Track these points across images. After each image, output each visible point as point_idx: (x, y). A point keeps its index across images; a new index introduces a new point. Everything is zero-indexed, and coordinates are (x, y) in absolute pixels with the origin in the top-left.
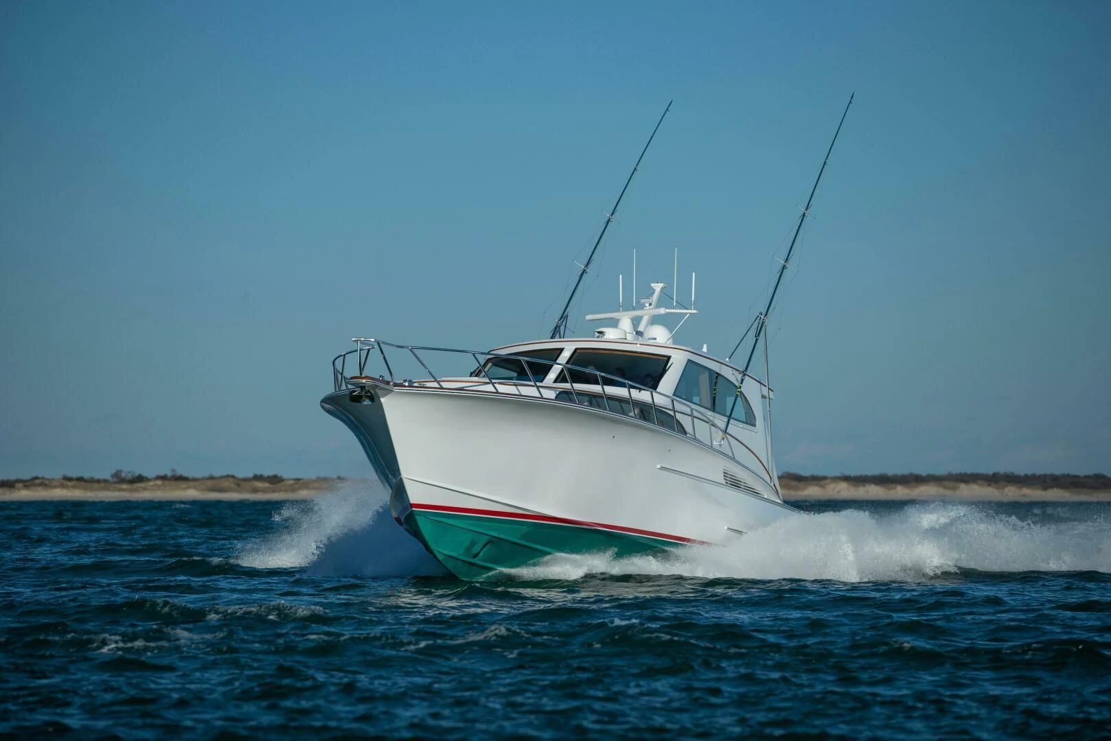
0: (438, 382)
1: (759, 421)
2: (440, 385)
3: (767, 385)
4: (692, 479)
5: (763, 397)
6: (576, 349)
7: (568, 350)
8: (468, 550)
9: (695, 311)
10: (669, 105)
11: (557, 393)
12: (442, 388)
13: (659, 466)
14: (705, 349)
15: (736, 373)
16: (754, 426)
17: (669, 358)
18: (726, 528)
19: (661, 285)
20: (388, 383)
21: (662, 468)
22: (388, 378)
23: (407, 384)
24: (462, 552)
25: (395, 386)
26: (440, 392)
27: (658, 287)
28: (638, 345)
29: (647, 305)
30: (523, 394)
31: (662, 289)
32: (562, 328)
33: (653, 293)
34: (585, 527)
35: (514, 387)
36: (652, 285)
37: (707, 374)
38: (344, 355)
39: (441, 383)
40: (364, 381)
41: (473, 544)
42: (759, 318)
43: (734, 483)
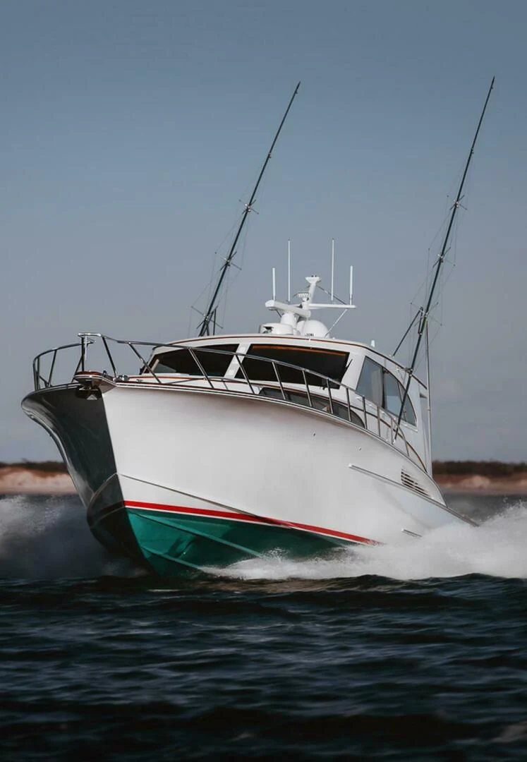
0: (157, 378)
1: (418, 421)
2: (158, 380)
3: (427, 386)
4: (374, 477)
5: (421, 396)
6: (252, 345)
7: (243, 346)
8: (174, 547)
9: (353, 307)
10: (297, 88)
11: (261, 389)
12: (160, 384)
13: (350, 466)
14: (373, 344)
15: (401, 370)
16: (414, 425)
17: (348, 354)
18: (402, 530)
19: (317, 279)
20: (111, 378)
21: (353, 467)
22: (111, 373)
23: (123, 379)
24: (167, 551)
25: (117, 382)
26: (161, 388)
27: (313, 281)
28: (310, 341)
29: (305, 299)
30: (229, 389)
31: (318, 282)
32: (211, 325)
33: (309, 286)
34: (282, 526)
35: (222, 383)
36: (307, 278)
37: (379, 371)
38: (56, 350)
39: (159, 379)
40: (91, 376)
41: (178, 542)
42: (420, 314)
43: (408, 482)
